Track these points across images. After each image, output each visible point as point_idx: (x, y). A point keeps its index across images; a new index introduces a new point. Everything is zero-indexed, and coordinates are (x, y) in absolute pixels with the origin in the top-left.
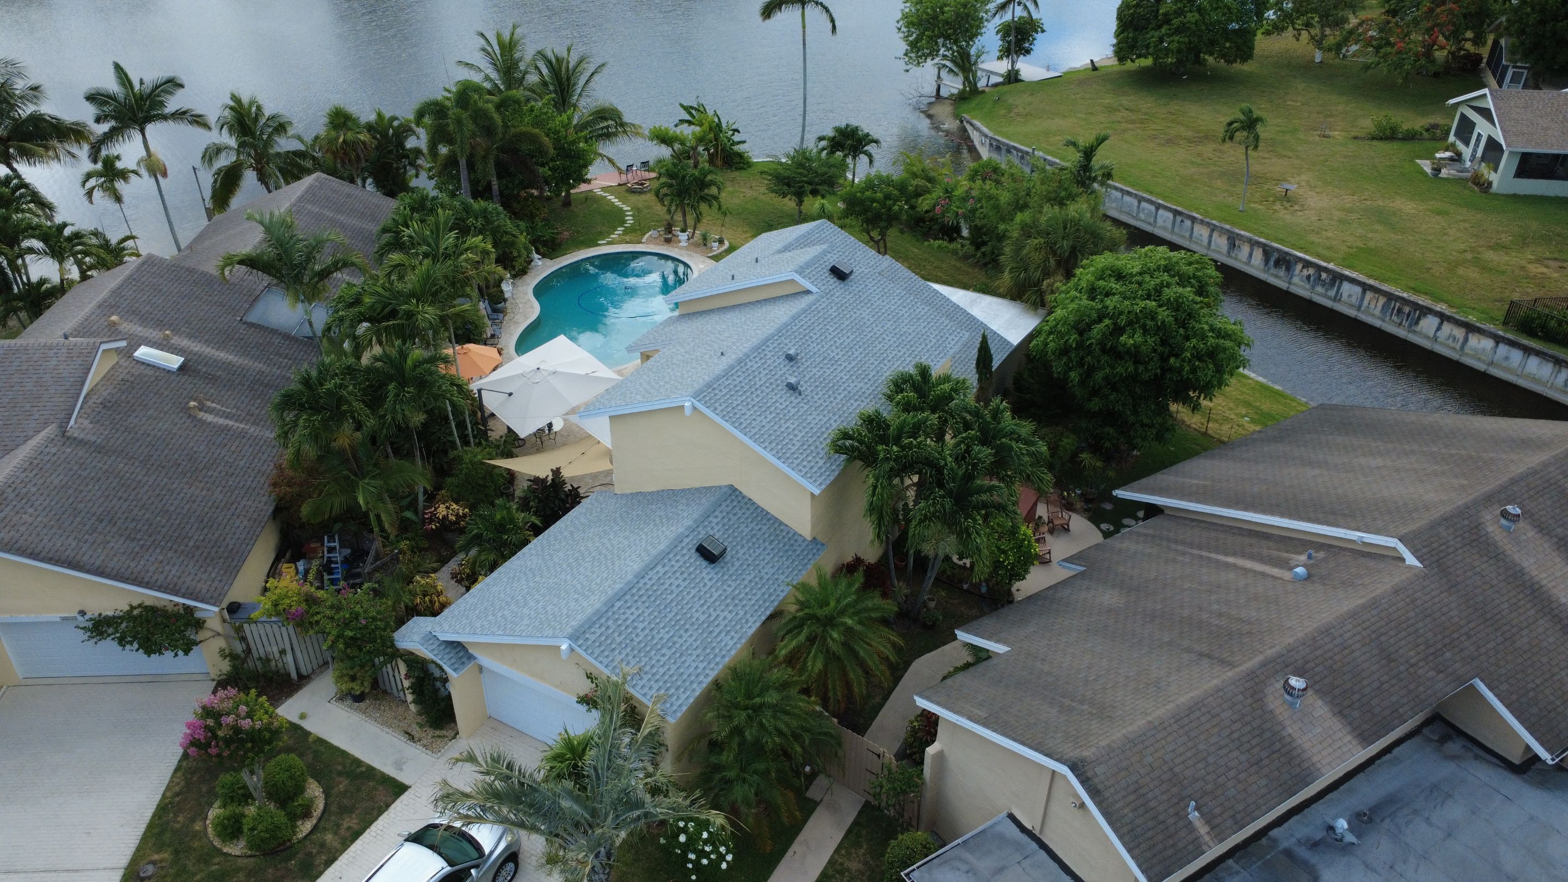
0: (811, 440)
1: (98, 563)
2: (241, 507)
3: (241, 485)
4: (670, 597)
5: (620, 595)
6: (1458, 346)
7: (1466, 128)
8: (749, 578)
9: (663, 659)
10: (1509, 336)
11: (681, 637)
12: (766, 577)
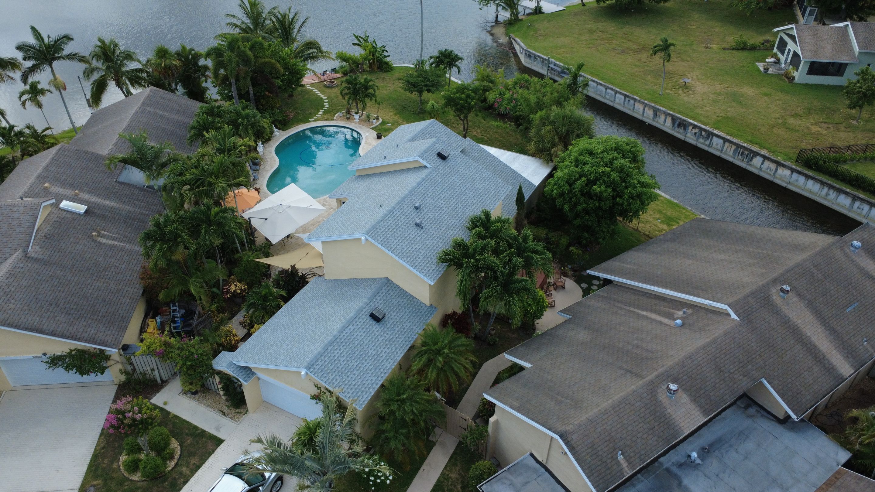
0: (429, 255)
1: (52, 329)
2: (125, 291)
3: (124, 279)
4: (357, 342)
5: (331, 343)
6: (772, 174)
7: (783, 45)
8: (397, 329)
9: (354, 377)
10: (799, 169)
11: (363, 364)
12: (406, 328)
